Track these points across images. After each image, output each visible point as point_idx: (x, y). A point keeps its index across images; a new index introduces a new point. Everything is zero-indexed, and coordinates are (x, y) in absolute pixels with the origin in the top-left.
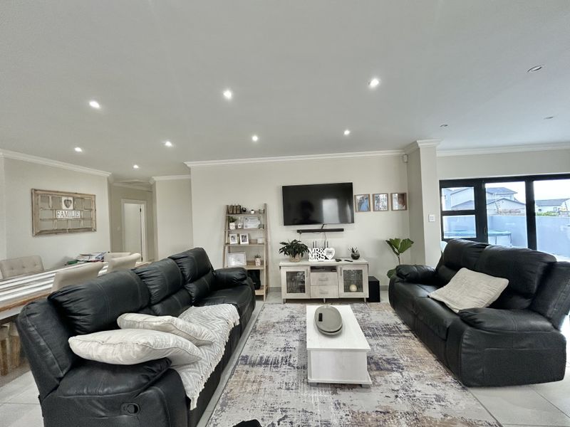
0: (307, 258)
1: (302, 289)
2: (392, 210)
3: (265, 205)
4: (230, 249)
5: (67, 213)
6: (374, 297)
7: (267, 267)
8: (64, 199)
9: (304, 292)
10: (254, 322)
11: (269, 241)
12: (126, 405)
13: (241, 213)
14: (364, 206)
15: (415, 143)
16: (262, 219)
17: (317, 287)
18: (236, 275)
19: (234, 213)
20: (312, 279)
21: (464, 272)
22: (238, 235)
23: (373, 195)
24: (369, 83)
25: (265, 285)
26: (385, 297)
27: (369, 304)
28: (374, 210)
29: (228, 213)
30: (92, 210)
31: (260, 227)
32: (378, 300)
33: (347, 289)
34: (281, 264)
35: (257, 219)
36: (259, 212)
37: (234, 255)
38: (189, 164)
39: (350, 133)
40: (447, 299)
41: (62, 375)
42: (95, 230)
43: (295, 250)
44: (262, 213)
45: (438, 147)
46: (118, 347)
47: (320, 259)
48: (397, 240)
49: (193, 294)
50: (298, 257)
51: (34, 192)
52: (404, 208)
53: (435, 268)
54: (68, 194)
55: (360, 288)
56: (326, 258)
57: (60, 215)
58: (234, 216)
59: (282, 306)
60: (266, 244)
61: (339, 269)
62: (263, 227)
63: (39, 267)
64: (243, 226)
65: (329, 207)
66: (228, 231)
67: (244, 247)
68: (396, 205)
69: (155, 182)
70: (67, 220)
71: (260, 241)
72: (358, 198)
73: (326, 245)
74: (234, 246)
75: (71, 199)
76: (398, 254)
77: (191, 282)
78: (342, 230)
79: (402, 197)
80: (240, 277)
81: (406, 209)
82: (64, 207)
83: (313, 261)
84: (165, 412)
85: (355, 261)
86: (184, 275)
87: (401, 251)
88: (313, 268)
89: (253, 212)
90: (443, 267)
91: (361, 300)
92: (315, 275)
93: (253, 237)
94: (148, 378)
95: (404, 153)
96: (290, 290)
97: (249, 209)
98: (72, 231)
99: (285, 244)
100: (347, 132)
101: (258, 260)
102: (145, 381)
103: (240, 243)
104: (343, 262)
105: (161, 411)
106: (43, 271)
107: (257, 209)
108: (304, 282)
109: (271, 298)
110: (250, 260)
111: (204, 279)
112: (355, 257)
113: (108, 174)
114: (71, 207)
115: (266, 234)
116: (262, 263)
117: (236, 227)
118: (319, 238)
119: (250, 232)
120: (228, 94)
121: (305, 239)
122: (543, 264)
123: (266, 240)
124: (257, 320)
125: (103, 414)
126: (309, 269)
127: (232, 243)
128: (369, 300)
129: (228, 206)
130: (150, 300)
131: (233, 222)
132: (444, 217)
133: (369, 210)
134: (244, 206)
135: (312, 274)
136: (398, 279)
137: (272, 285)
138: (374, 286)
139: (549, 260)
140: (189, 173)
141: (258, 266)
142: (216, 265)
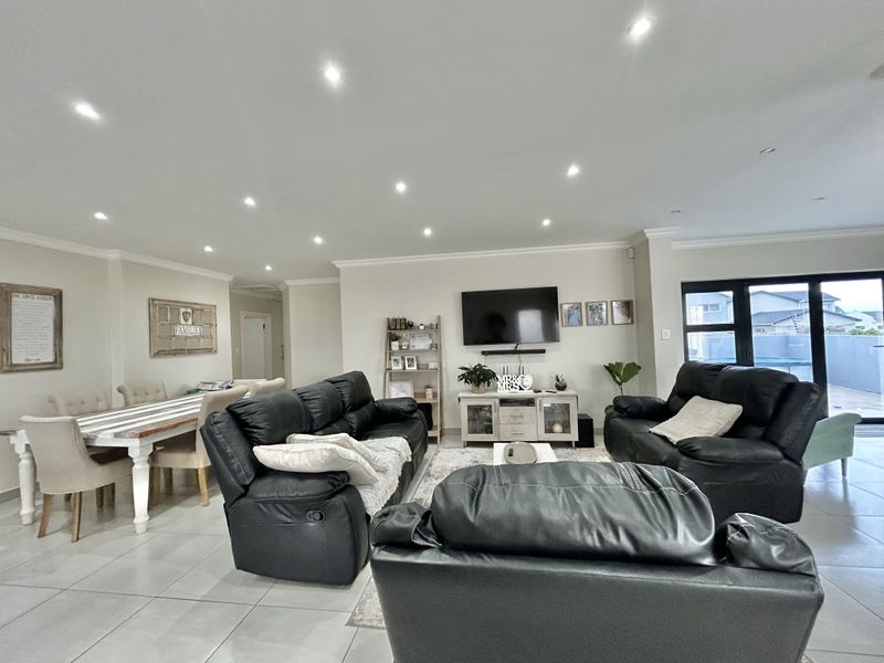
0: (496, 389)
1: (489, 430)
2: (613, 323)
3: (439, 317)
4: (392, 376)
5: (186, 329)
6: (586, 440)
7: (441, 400)
8: (183, 310)
9: (491, 432)
10: (426, 467)
11: (444, 365)
12: (311, 512)
13: (406, 328)
14: (574, 319)
15: (642, 233)
16: (434, 337)
17: (509, 427)
18: (404, 406)
19: (397, 328)
20: (502, 416)
21: (696, 401)
22: (403, 358)
23: (587, 304)
24: (567, 171)
25: (439, 424)
26: (599, 441)
27: (578, 449)
28: (588, 324)
29: (389, 328)
30: (211, 325)
31: (431, 346)
32: (591, 444)
33: (549, 430)
34: (461, 395)
35: (427, 337)
36: (431, 326)
37: (397, 384)
38: (338, 264)
39: (551, 224)
40: (669, 432)
41: (248, 482)
42: (216, 352)
43: (478, 377)
44: (434, 329)
46: (303, 454)
47: (513, 390)
48: (619, 364)
49: (354, 426)
50: (483, 386)
51: (152, 301)
52: (630, 321)
53: (666, 399)
54: (186, 304)
55: (566, 428)
56: (521, 389)
57: (179, 331)
58: (398, 333)
59: (463, 450)
60: (439, 370)
61: (537, 402)
62: (436, 348)
63: (161, 394)
64: (408, 346)
65: (529, 322)
66: (390, 354)
67: (410, 373)
68: (619, 317)
69: (288, 288)
70: (186, 338)
71: (432, 365)
72: (566, 307)
73: (521, 372)
74: (397, 373)
75: (190, 311)
76: (620, 384)
77: (351, 411)
78: (543, 351)
79: (627, 306)
80: (410, 409)
81: (632, 322)
82: (183, 321)
83: (503, 392)
84: (351, 520)
85: (559, 393)
86: (343, 403)
87: (625, 380)
88: (504, 402)
89: (422, 327)
90: (676, 397)
91: (568, 444)
92: (506, 411)
93: (422, 362)
94: (333, 485)
95: (628, 246)
96: (472, 431)
97: (417, 322)
98: (191, 352)
99: (466, 369)
100: (546, 222)
101: (429, 391)
102: (330, 488)
103: (404, 368)
104: (544, 393)
105: (346, 518)
106: (166, 399)
107: (427, 324)
108: (490, 420)
109: (447, 441)
110: (418, 391)
111: (364, 409)
112: (561, 387)
113: (229, 278)
114: (190, 322)
115: (440, 358)
116: (435, 395)
117: (400, 347)
118: (511, 363)
119: (419, 354)
120: (401, 187)
121: (492, 364)
122: (781, 386)
123: (441, 366)
124: (431, 465)
125: (289, 520)
126: (497, 401)
127: (394, 368)
128: (579, 445)
129: (389, 319)
130: (312, 425)
131: (396, 340)
132: (689, 334)
133: (581, 323)
134: (410, 319)
135: (502, 408)
136: (616, 413)
137: (447, 426)
138: (586, 425)
139: (790, 381)
140: (338, 275)
141: (429, 399)
142: (377, 394)
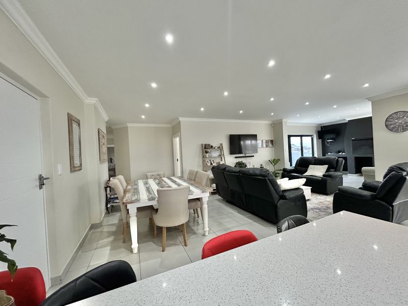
2: (269, 147)
3: (222, 143)
13: (210, 148)
15: (281, 120)
19: (206, 148)
22: (211, 160)
23: (263, 140)
29: (203, 148)
31: (220, 155)
35: (219, 151)
36: (219, 148)
45: (288, 122)
58: (208, 150)
64: (212, 155)
66: (205, 159)
68: (270, 145)
72: (258, 141)
76: (274, 166)
78: (253, 156)
79: (272, 142)
89: (216, 148)
93: (217, 161)
95: (272, 123)
97: (214, 146)
103: (212, 164)
107: (218, 146)
117: (209, 156)
119: (215, 159)
129: (202, 144)
134: (210, 144)
